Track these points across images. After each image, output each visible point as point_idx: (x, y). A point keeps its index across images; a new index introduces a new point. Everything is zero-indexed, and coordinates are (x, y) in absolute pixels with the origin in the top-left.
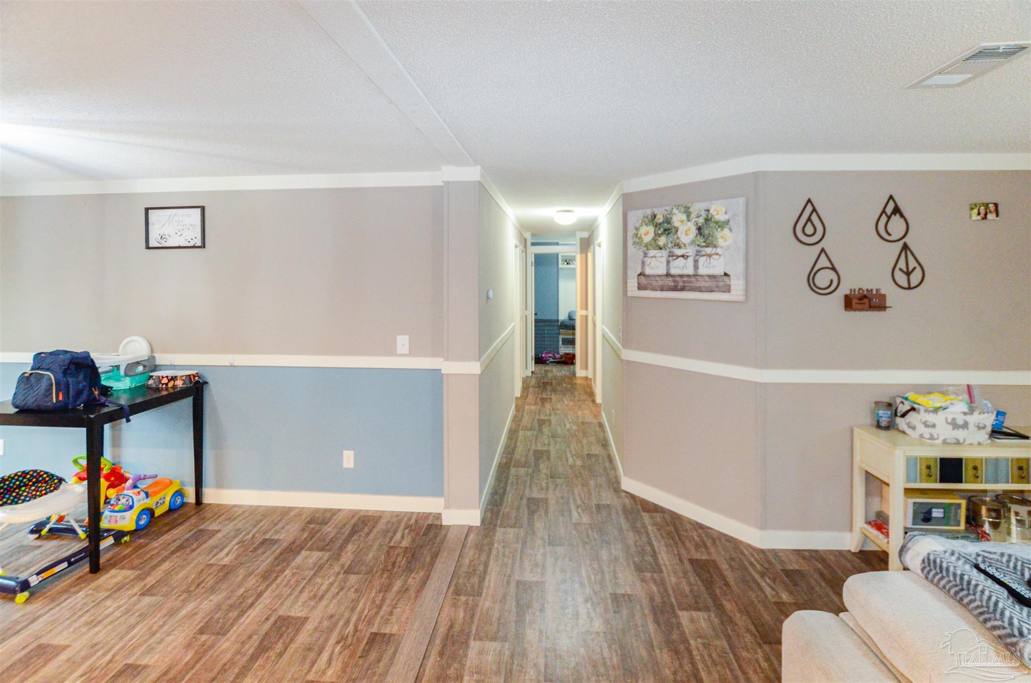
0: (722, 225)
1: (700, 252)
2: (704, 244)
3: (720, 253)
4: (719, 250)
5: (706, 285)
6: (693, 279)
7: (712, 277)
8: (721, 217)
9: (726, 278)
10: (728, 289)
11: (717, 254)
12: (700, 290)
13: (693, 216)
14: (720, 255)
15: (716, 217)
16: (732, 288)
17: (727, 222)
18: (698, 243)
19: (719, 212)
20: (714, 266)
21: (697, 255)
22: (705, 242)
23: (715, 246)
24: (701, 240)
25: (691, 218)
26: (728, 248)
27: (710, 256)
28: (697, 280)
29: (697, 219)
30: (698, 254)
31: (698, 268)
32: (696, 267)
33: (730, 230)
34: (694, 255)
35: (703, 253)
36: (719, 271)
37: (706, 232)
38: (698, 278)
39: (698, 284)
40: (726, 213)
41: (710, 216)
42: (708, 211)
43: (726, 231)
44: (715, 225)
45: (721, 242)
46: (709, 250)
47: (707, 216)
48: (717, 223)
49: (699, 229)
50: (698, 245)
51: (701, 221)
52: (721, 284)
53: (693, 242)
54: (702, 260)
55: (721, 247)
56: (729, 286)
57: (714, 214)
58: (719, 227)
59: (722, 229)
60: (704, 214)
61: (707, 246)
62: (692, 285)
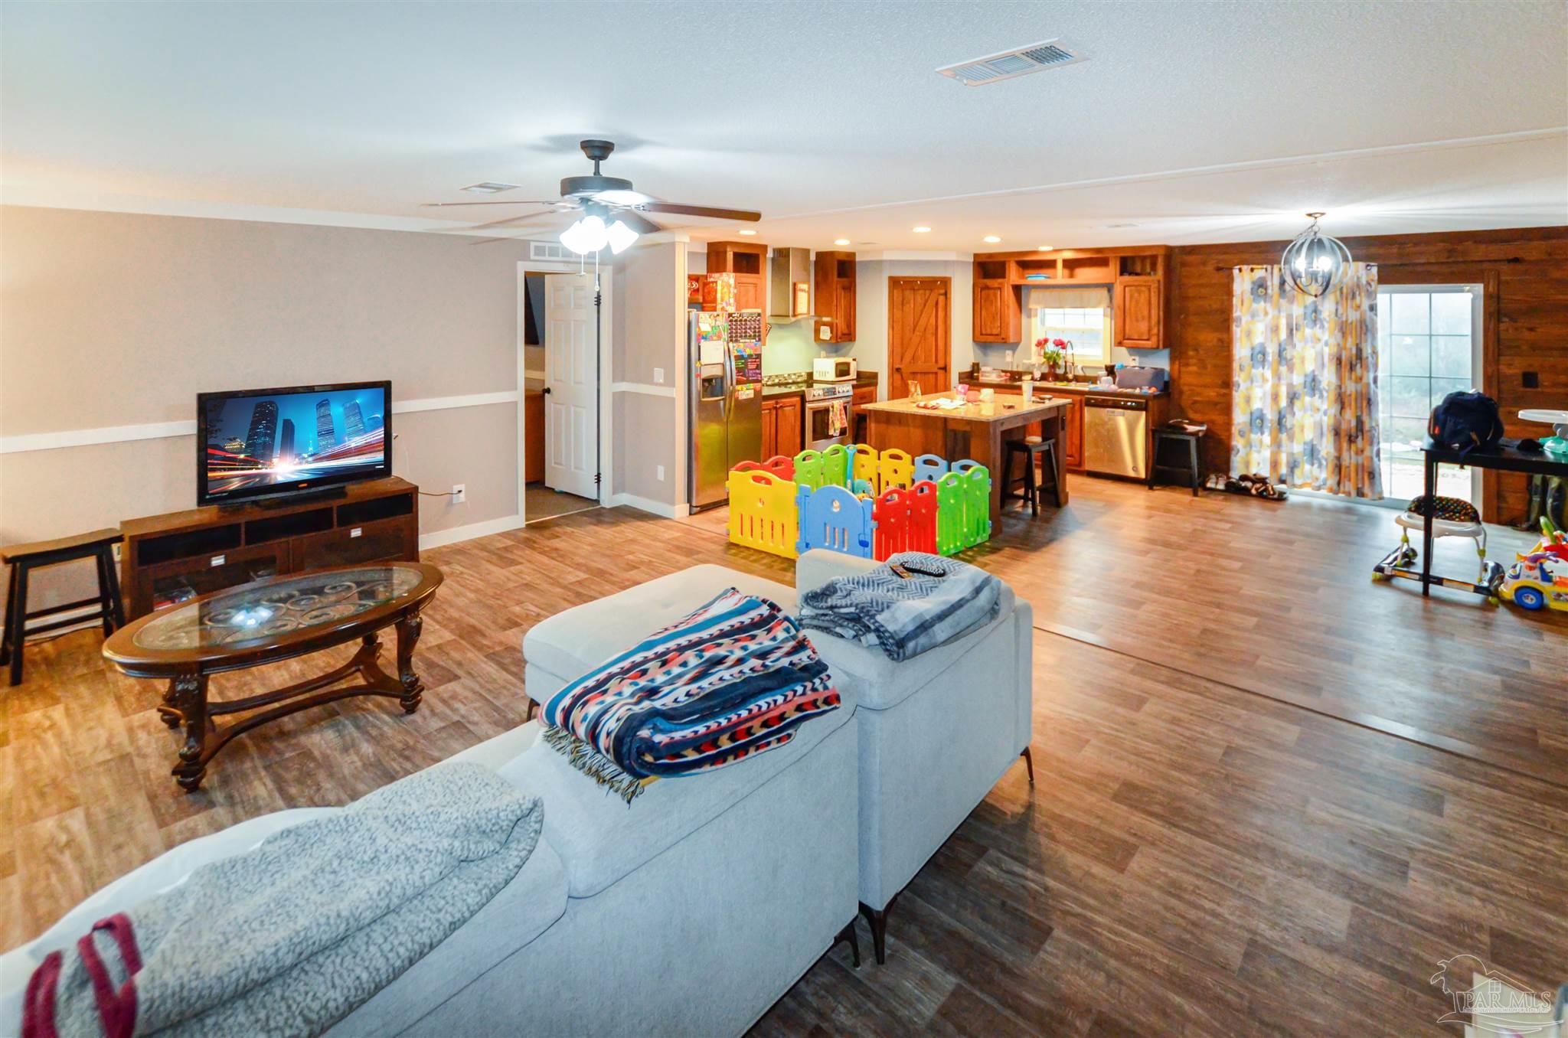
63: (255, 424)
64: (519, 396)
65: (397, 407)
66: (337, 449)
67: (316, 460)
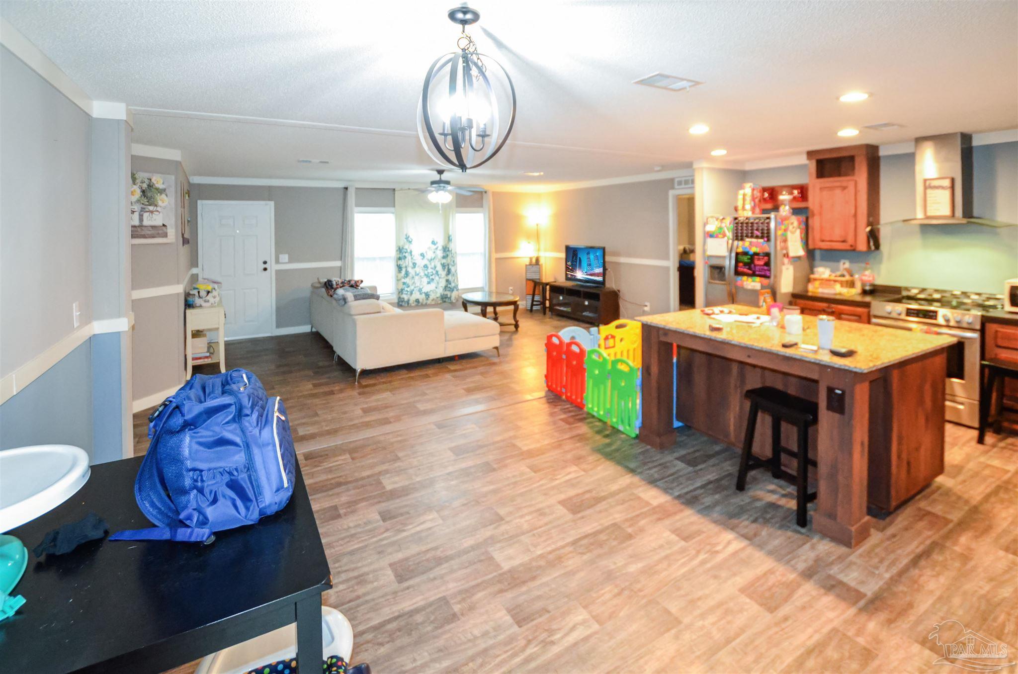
0: (161, 191)
1: (144, 209)
2: (147, 203)
3: (160, 210)
4: (159, 209)
5: (149, 233)
6: (139, 229)
7: (153, 227)
8: (160, 186)
9: (164, 228)
10: (165, 235)
11: (158, 211)
12: (144, 237)
13: (138, 181)
14: (159, 212)
15: (156, 185)
16: (168, 234)
17: (165, 190)
18: (142, 202)
19: (158, 181)
20: (155, 220)
21: (141, 211)
22: (148, 202)
23: (156, 206)
24: (145, 201)
25: (136, 183)
26: (164, 208)
27: (152, 212)
28: (142, 230)
29: (141, 184)
30: (143, 210)
31: (143, 221)
32: (141, 220)
33: (167, 196)
34: (139, 211)
35: (147, 210)
36: (159, 223)
37: (149, 195)
38: (143, 228)
39: (143, 233)
40: (163, 183)
41: (152, 184)
42: (151, 180)
43: (163, 196)
44: (155, 191)
45: (160, 203)
46: (151, 208)
47: (150, 183)
48: (157, 189)
49: (143, 192)
50: (143, 204)
51: (145, 186)
52: (160, 232)
53: (138, 201)
54: (146, 215)
55: (161, 207)
56: (167, 233)
57: (155, 183)
58: (159, 192)
59: (161, 194)
60: (147, 182)
61: (150, 205)
62: (137, 233)
63: (573, 257)
64: (672, 264)
65: (607, 259)
66: (592, 272)
67: (587, 275)
